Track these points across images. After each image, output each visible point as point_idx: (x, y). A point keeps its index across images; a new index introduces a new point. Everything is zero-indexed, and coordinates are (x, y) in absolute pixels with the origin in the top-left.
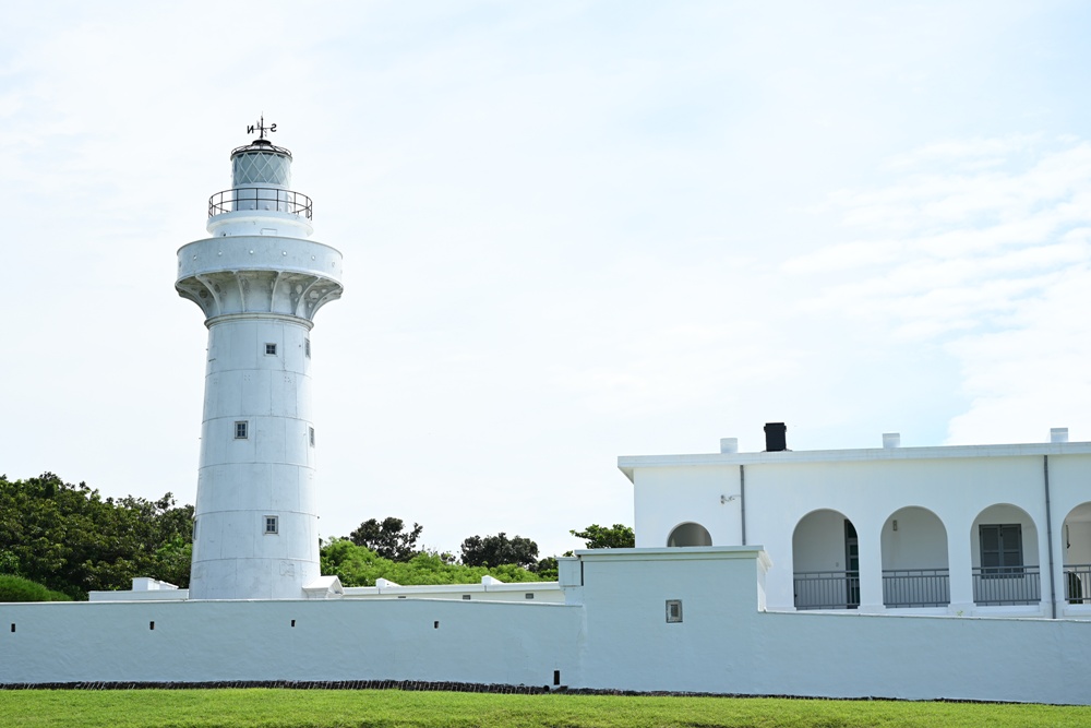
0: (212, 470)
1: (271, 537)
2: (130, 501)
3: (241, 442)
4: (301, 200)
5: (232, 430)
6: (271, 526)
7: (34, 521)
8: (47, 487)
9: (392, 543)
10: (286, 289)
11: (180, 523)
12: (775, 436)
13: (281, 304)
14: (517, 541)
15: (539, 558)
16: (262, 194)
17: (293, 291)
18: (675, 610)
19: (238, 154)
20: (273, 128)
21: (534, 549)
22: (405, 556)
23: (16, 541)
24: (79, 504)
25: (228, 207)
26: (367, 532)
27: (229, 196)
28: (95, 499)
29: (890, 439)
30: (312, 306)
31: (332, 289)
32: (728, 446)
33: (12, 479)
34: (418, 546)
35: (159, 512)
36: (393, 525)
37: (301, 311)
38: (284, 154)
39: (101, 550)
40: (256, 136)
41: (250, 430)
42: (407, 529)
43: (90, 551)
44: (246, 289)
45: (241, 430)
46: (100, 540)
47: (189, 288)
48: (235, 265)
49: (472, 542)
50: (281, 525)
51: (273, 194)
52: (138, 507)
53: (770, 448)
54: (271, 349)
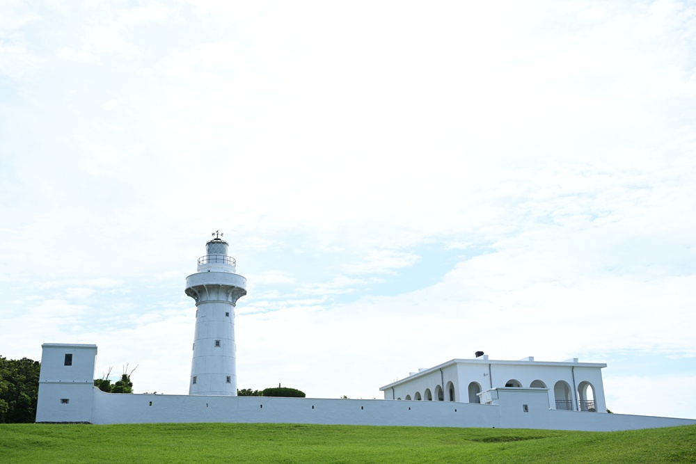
1: (228, 384)
3: (218, 348)
4: (232, 260)
5: (214, 343)
6: (228, 379)
16: (218, 257)
18: (526, 408)
19: (208, 244)
20: (222, 235)
25: (205, 262)
27: (205, 258)
31: (242, 292)
37: (230, 300)
38: (225, 243)
40: (215, 237)
41: (221, 343)
44: (219, 292)
45: (218, 343)
47: (190, 292)
50: (231, 380)
51: (222, 258)
54: (227, 314)
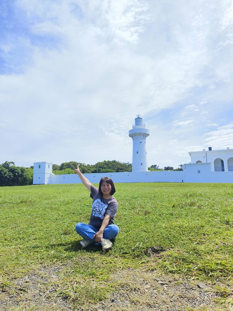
0: (134, 158)
1: (142, 166)
2: (124, 163)
4: (144, 124)
5: (136, 152)
6: (142, 164)
7: (113, 165)
8: (114, 162)
9: (155, 168)
10: (142, 135)
11: (130, 166)
12: (210, 149)
13: (142, 137)
14: (171, 167)
15: (174, 169)
16: (139, 124)
17: (143, 135)
18: (199, 172)
19: (136, 119)
20: (140, 115)
21: (173, 168)
22: (157, 169)
23: (111, 168)
24: (118, 163)
26: (152, 166)
27: (135, 124)
28: (120, 163)
29: (228, 148)
30: (146, 137)
31: (148, 135)
32: (204, 150)
33: (110, 161)
34: (158, 168)
35: (128, 164)
36: (155, 166)
37: (144, 138)
38: (141, 119)
39: (121, 169)
40: (138, 116)
41: (139, 152)
42: (157, 166)
43: (120, 169)
44: (137, 135)
45: (137, 153)
46: (121, 167)
47: (130, 136)
48: (136, 132)
49: (165, 167)
50: (143, 164)
52: (125, 164)
53: (209, 150)
54: (141, 142)
